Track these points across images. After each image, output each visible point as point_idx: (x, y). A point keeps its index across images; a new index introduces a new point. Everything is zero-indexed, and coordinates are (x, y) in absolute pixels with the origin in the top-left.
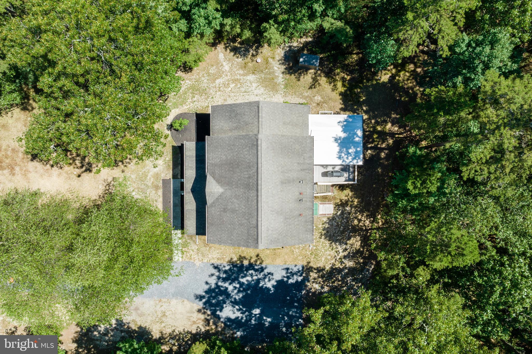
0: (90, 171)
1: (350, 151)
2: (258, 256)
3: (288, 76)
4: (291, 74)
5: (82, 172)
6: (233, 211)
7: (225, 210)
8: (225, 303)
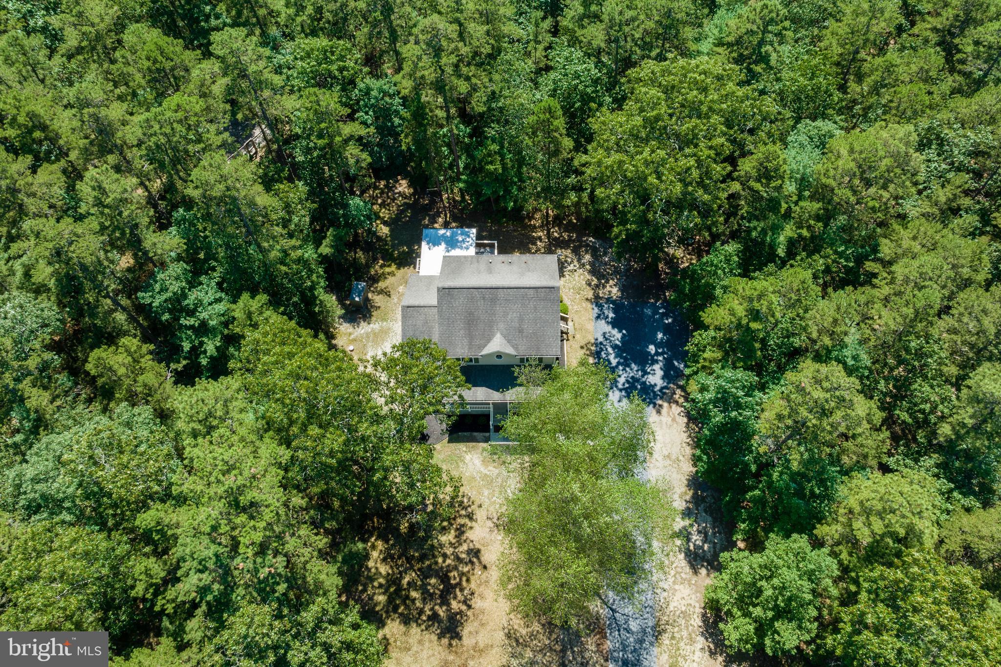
0: (479, 551)
1: (460, 239)
2: (582, 347)
3: (373, 319)
4: (371, 316)
5: (480, 562)
6: (521, 320)
7: (521, 331)
8: (644, 383)
